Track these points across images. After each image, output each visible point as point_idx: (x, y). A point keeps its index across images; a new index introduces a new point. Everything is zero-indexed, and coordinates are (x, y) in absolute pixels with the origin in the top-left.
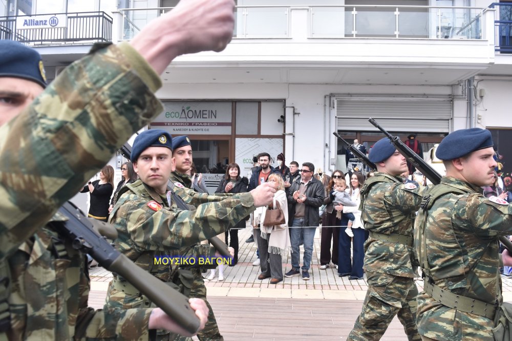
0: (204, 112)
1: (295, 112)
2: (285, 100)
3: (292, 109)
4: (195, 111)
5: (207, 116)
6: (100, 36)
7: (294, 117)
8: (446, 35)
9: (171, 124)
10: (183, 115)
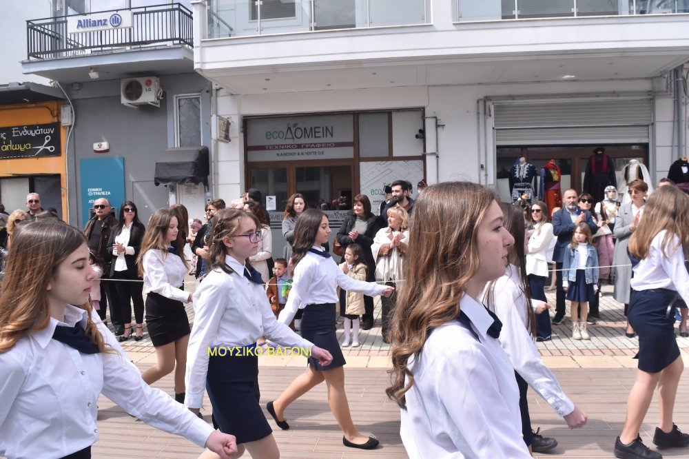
0: (317, 130)
1: (438, 124)
2: (424, 108)
3: (434, 120)
4: (305, 129)
5: (321, 134)
6: (177, 36)
7: (437, 130)
8: (641, 8)
9: (274, 147)
10: (289, 135)
